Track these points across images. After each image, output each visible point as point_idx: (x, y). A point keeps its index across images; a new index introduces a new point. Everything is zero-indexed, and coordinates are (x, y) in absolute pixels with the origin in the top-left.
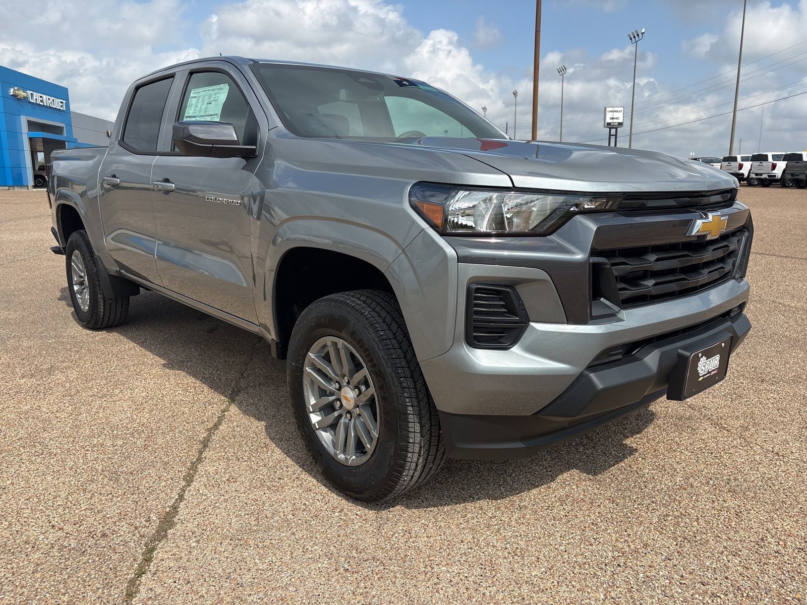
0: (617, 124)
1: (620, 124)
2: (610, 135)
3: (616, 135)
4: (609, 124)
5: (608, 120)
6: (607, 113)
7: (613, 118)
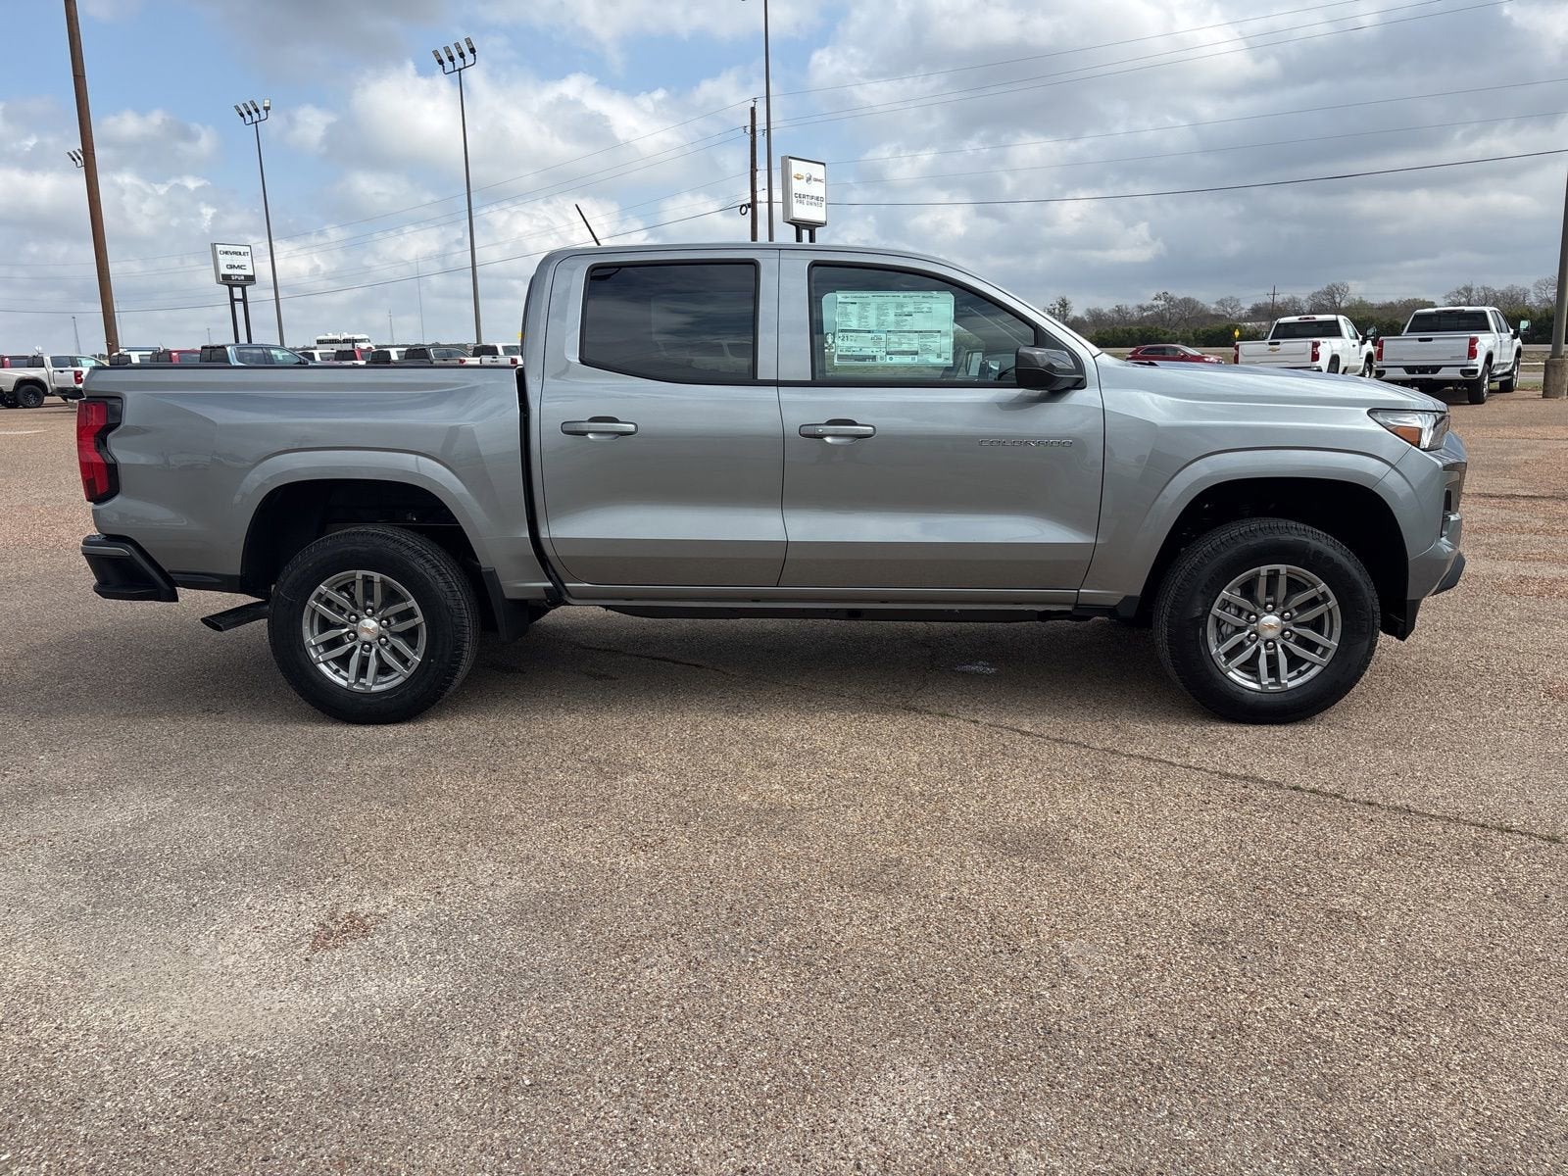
0: (243, 278)
1: (251, 279)
2: (233, 300)
3: (244, 300)
4: (226, 277)
5: (224, 271)
6: (220, 256)
7: (232, 267)
